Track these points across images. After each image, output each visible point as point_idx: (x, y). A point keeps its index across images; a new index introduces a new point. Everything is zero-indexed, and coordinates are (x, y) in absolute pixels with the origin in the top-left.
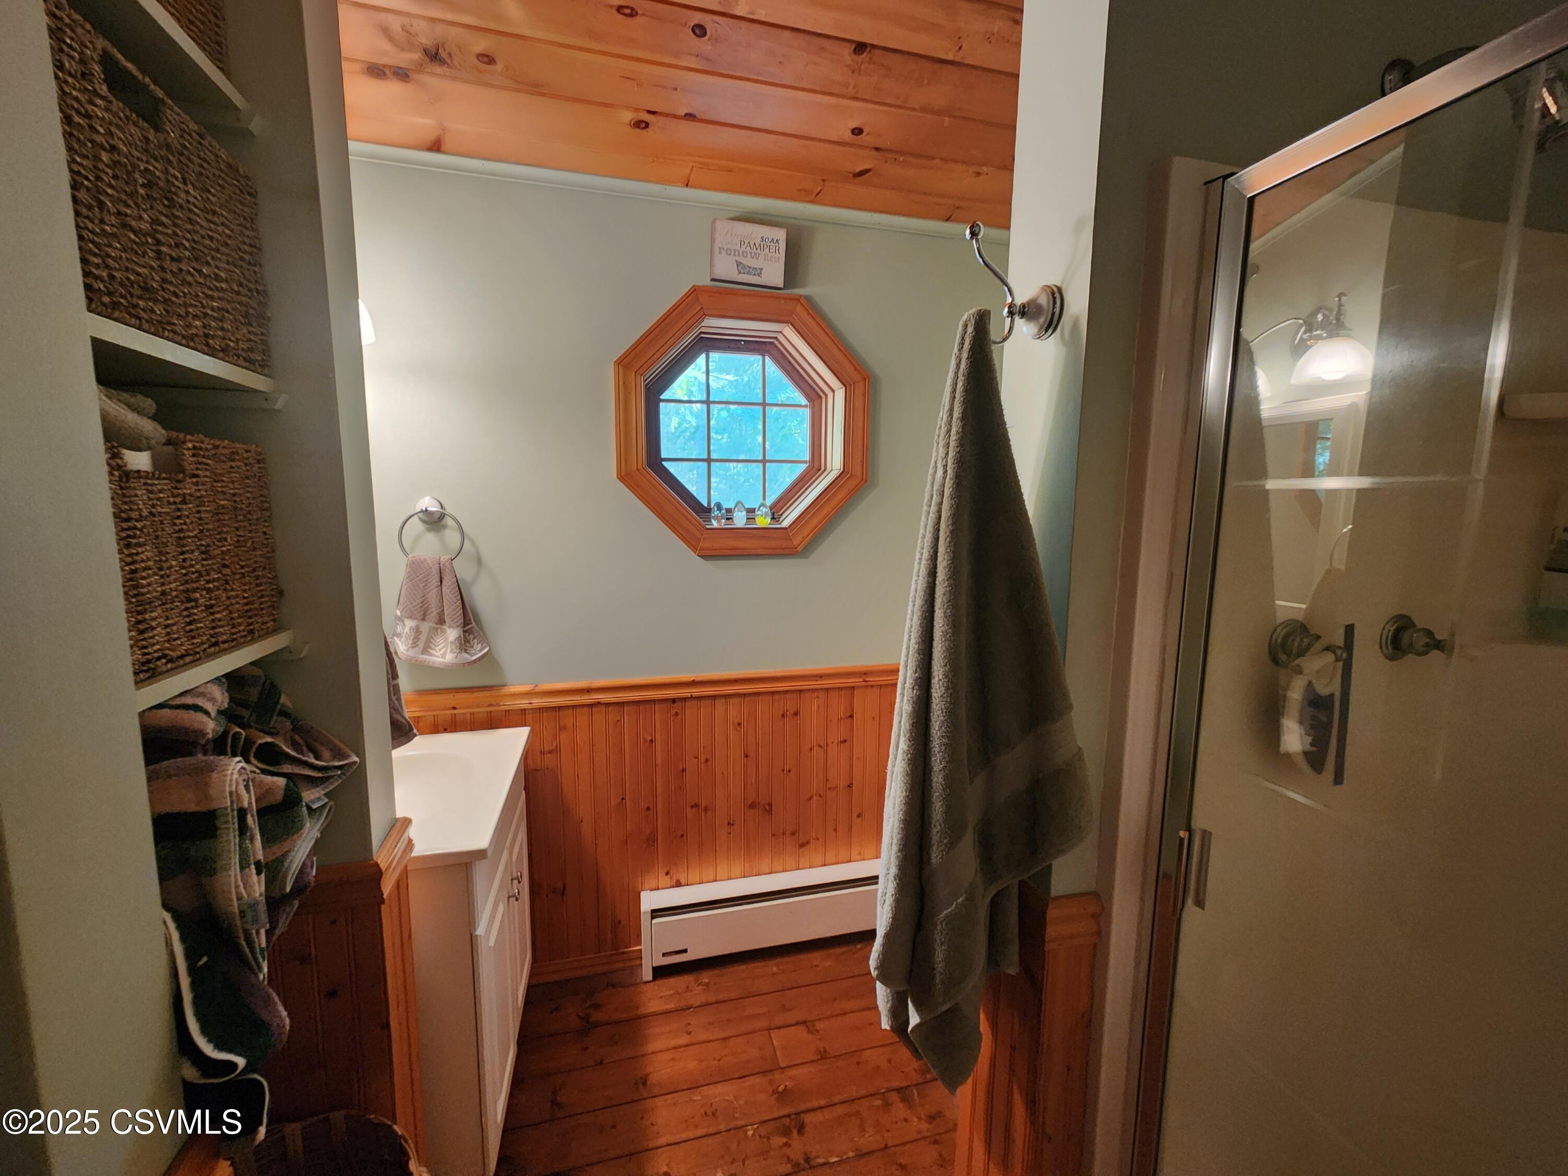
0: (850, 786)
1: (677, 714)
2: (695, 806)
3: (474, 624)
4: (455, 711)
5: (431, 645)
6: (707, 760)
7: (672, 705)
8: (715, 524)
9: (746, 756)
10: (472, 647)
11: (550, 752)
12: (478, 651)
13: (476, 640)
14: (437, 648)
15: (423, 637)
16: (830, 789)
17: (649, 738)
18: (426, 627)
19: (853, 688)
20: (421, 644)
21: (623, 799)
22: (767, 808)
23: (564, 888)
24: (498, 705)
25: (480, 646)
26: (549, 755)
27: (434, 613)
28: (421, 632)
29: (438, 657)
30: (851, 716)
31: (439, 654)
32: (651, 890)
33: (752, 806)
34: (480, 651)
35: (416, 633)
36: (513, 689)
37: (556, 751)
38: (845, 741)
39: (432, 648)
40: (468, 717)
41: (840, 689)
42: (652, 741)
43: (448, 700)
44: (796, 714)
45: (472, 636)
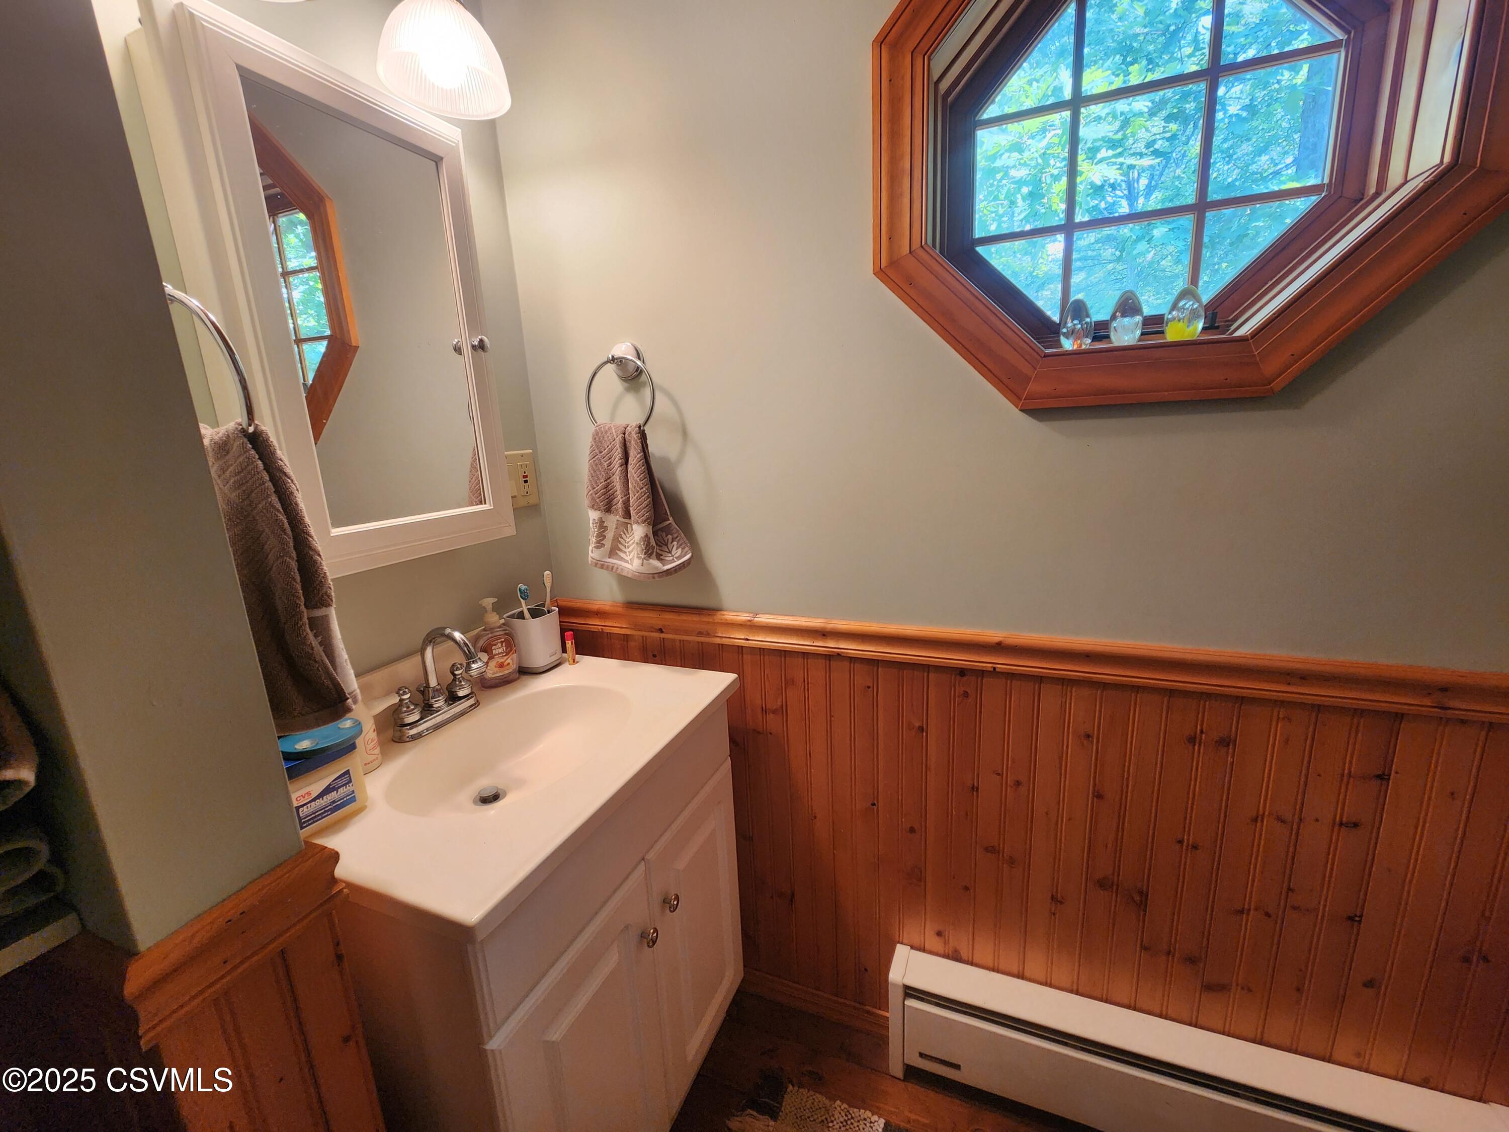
0: (1354, 919)
1: (966, 695)
2: (990, 850)
3: (671, 520)
4: (662, 635)
5: (620, 546)
6: (1018, 783)
7: (958, 677)
8: (1068, 344)
9: (1099, 796)
10: (670, 552)
11: (774, 712)
12: (678, 556)
13: (675, 543)
14: (627, 550)
15: (610, 535)
16: (1294, 908)
17: (917, 724)
18: (613, 520)
19: (1400, 717)
20: (608, 543)
21: (874, 804)
22: (1137, 898)
23: (793, 895)
24: (708, 634)
25: (680, 550)
26: (772, 716)
27: (619, 505)
28: (606, 528)
29: (627, 562)
30: (1383, 777)
31: (628, 558)
32: (912, 947)
33: (1103, 884)
34: (679, 558)
35: (599, 529)
36: (730, 616)
37: (782, 711)
38: (1356, 825)
39: (620, 550)
40: (678, 643)
41: (1359, 713)
42: (921, 729)
43: (652, 618)
44: (1225, 742)
45: (670, 537)
